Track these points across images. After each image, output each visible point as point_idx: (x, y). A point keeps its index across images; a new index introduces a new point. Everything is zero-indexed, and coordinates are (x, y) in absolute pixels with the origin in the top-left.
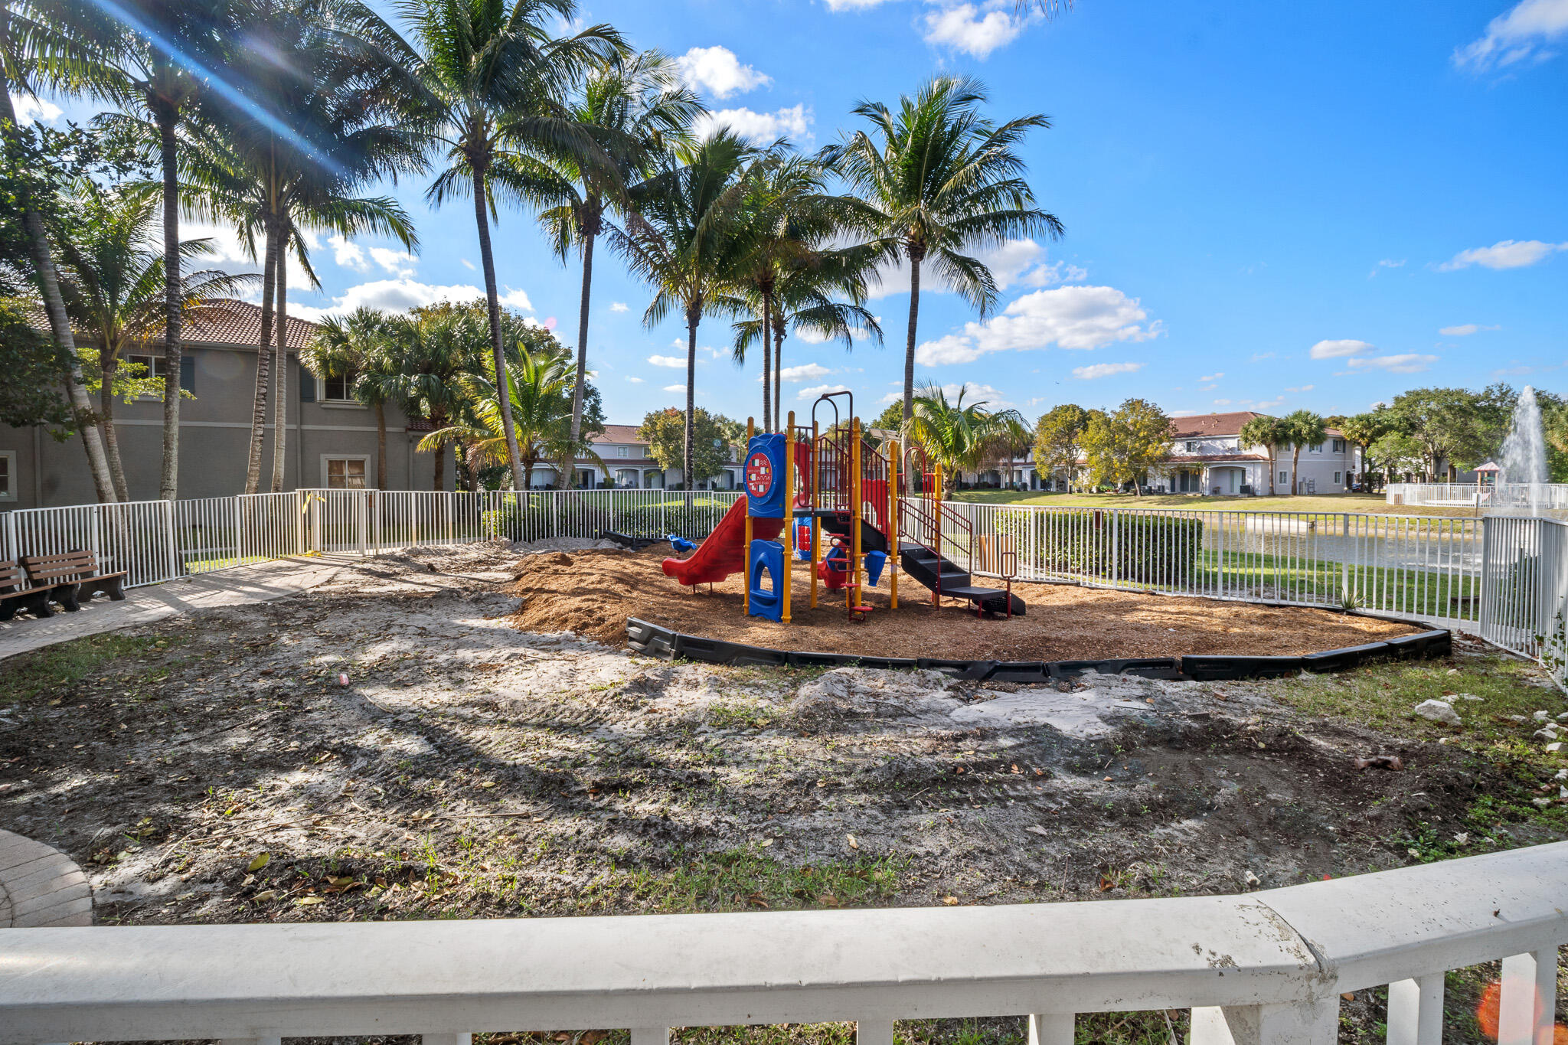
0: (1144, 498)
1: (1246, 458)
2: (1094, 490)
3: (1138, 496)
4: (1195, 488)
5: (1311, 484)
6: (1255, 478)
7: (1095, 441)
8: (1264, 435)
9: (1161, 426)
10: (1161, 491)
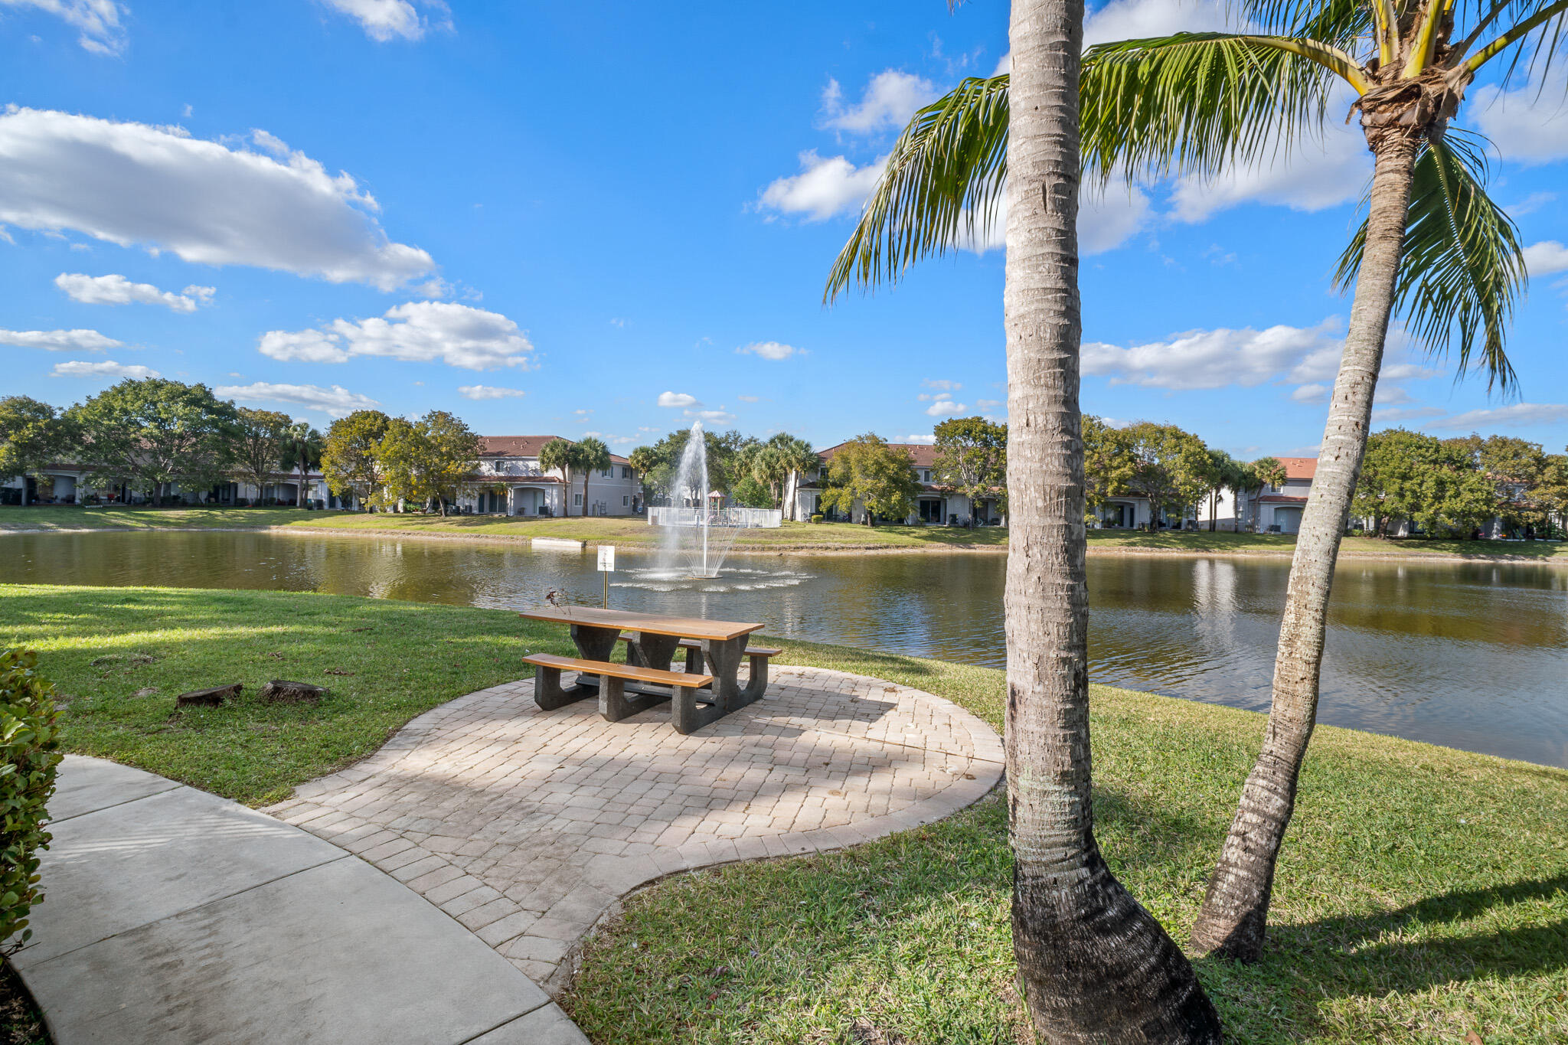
0: (448, 518)
1: (547, 480)
2: (400, 509)
3: (443, 517)
4: (503, 508)
5: (603, 506)
6: (552, 499)
7: (388, 453)
8: (557, 458)
9: (468, 444)
10: (468, 511)
